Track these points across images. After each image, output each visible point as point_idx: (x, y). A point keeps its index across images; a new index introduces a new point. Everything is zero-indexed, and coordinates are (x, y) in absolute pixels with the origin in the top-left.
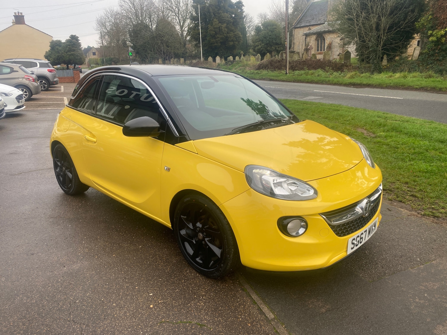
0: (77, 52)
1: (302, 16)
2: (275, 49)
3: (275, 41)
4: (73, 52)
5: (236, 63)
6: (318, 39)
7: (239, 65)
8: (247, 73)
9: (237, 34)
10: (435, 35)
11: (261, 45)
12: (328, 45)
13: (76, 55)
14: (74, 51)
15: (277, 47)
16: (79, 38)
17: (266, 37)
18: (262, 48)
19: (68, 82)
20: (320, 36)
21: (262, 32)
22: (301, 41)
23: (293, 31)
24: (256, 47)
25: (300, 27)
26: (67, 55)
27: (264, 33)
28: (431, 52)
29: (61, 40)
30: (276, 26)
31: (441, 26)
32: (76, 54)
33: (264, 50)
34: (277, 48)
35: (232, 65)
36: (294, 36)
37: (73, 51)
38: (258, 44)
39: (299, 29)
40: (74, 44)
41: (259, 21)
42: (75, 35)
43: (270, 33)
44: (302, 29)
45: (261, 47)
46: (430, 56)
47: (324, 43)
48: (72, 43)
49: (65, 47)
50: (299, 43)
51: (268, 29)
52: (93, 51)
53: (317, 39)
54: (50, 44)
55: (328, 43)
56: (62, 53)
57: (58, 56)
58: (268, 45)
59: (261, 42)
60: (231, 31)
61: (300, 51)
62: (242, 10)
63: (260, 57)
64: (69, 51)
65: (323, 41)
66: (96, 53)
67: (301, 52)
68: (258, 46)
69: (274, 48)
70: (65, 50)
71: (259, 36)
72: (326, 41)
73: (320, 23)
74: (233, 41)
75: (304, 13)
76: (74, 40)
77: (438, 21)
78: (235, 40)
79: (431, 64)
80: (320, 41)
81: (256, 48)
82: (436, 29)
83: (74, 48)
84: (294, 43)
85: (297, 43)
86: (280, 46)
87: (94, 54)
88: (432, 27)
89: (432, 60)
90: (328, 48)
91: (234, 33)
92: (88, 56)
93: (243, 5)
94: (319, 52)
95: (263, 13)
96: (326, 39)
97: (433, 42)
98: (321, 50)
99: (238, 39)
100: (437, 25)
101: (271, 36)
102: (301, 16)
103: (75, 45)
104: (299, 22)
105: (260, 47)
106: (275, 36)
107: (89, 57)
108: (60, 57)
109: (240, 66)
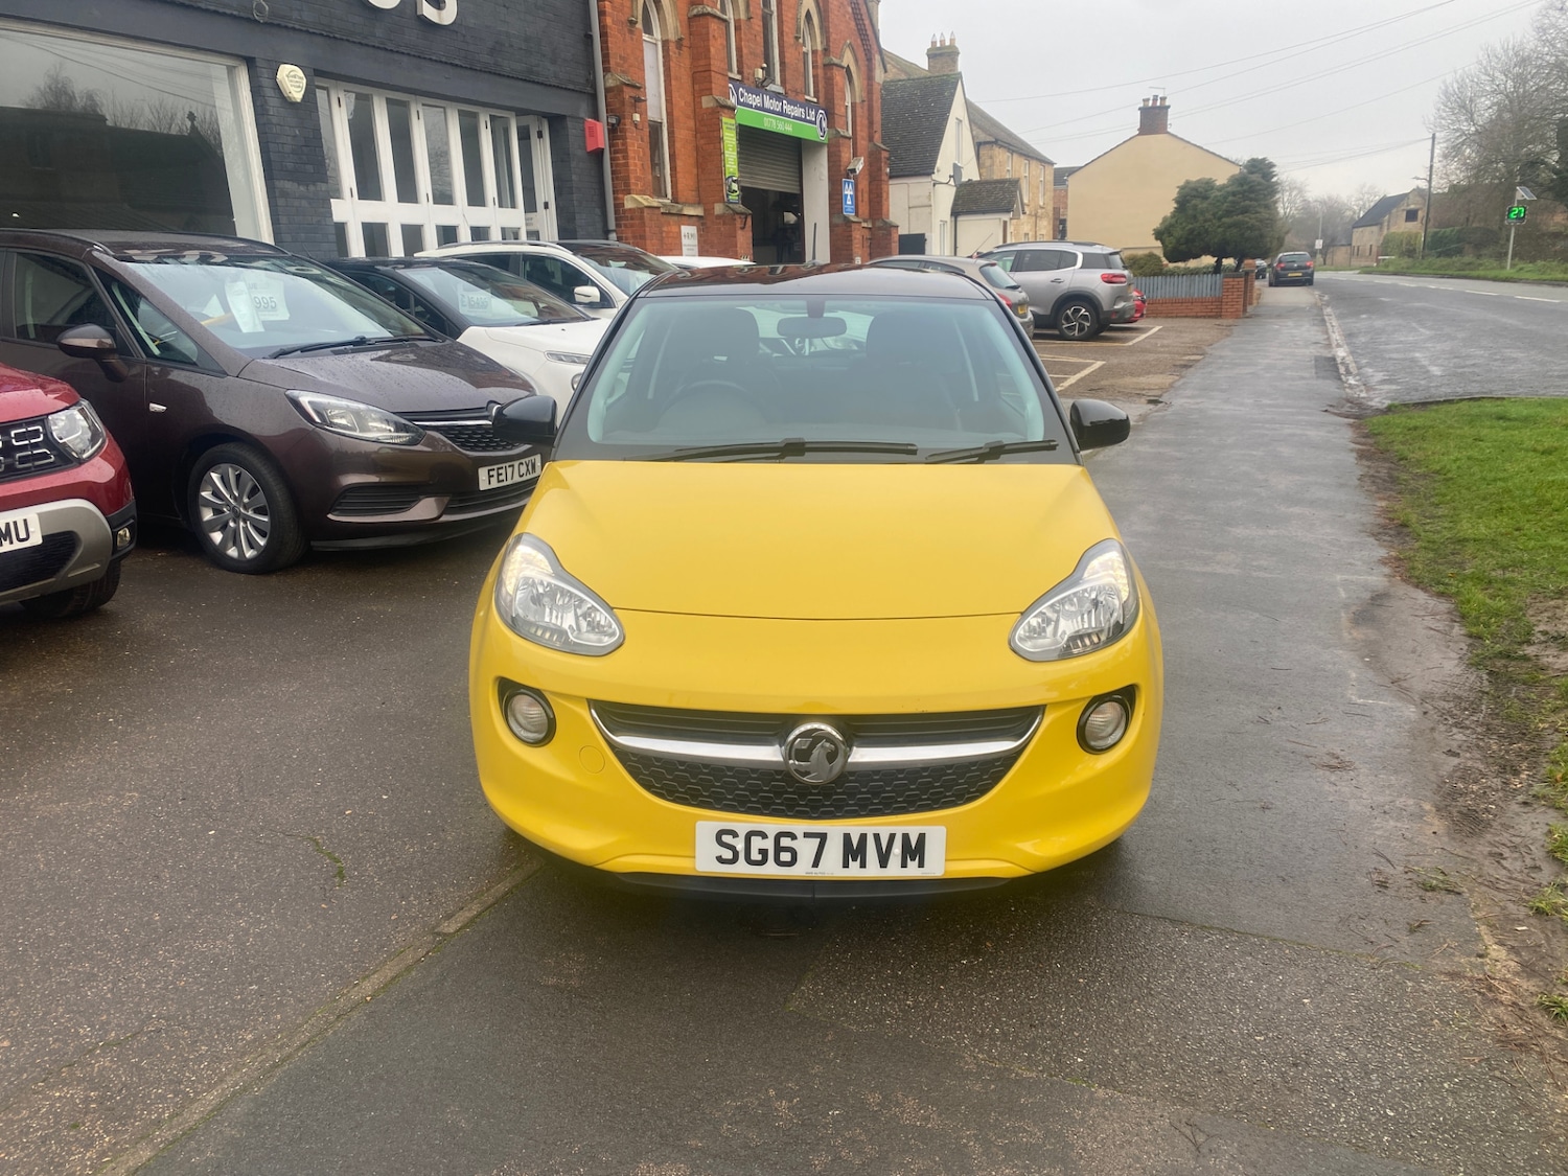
0: (1253, 216)
4: (1240, 217)
13: (1250, 225)
14: (1245, 211)
16: (1274, 169)
19: (1199, 314)
26: (1219, 227)
29: (1214, 178)
32: (1247, 222)
37: (1242, 213)
40: (1251, 187)
42: (1264, 159)
48: (1245, 187)
49: (1218, 201)
52: (1408, 205)
54: (1179, 193)
56: (1205, 221)
57: (1192, 231)
64: (1228, 213)
66: (1420, 212)
70: (1216, 210)
76: (1256, 177)
83: (1247, 202)
87: (1411, 216)
92: (1386, 224)
103: (1253, 192)
107: (1388, 229)
108: (1195, 233)
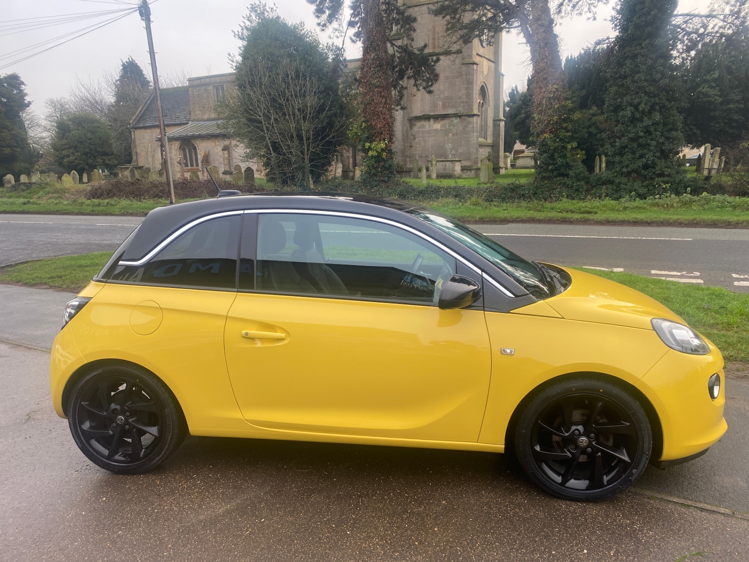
1: (144, 109)
2: (104, 162)
3: (102, 148)
5: (37, 187)
6: (184, 147)
7: (46, 190)
8: (84, 205)
9: (18, 134)
10: (375, 148)
11: (74, 155)
12: (203, 157)
15: (107, 159)
17: (82, 141)
18: (77, 161)
20: (187, 143)
21: (73, 132)
22: (150, 150)
23: (133, 133)
24: (63, 158)
25: (145, 128)
27: (77, 135)
28: (373, 171)
30: (99, 124)
31: (379, 138)
33: (81, 163)
34: (107, 162)
35: (28, 191)
36: (135, 141)
38: (68, 153)
39: (143, 130)
41: (49, 112)
43: (89, 135)
44: (148, 131)
45: (75, 159)
46: (372, 175)
47: (196, 155)
50: (147, 154)
51: (84, 128)
53: (182, 148)
55: (203, 154)
58: (89, 155)
59: (72, 149)
60: (4, 128)
61: (151, 165)
62: (21, 91)
63: (78, 177)
65: (193, 150)
67: (151, 167)
68: (68, 156)
69: (101, 161)
71: (66, 139)
72: (198, 151)
73: (179, 122)
74: (9, 146)
75: (147, 105)
77: (374, 131)
78: (15, 144)
79: (376, 186)
80: (187, 151)
81: (65, 160)
82: (374, 141)
84: (137, 153)
85: (143, 154)
86: (111, 157)
88: (368, 138)
89: (376, 181)
90: (205, 161)
91: (10, 131)
93: (23, 83)
94: (189, 167)
95: (57, 98)
96: (197, 149)
97: (372, 157)
98: (192, 165)
99: (20, 143)
100: (374, 135)
101: (93, 140)
102: (142, 109)
104: (141, 118)
105: (72, 158)
106: (100, 140)
109: (49, 193)
